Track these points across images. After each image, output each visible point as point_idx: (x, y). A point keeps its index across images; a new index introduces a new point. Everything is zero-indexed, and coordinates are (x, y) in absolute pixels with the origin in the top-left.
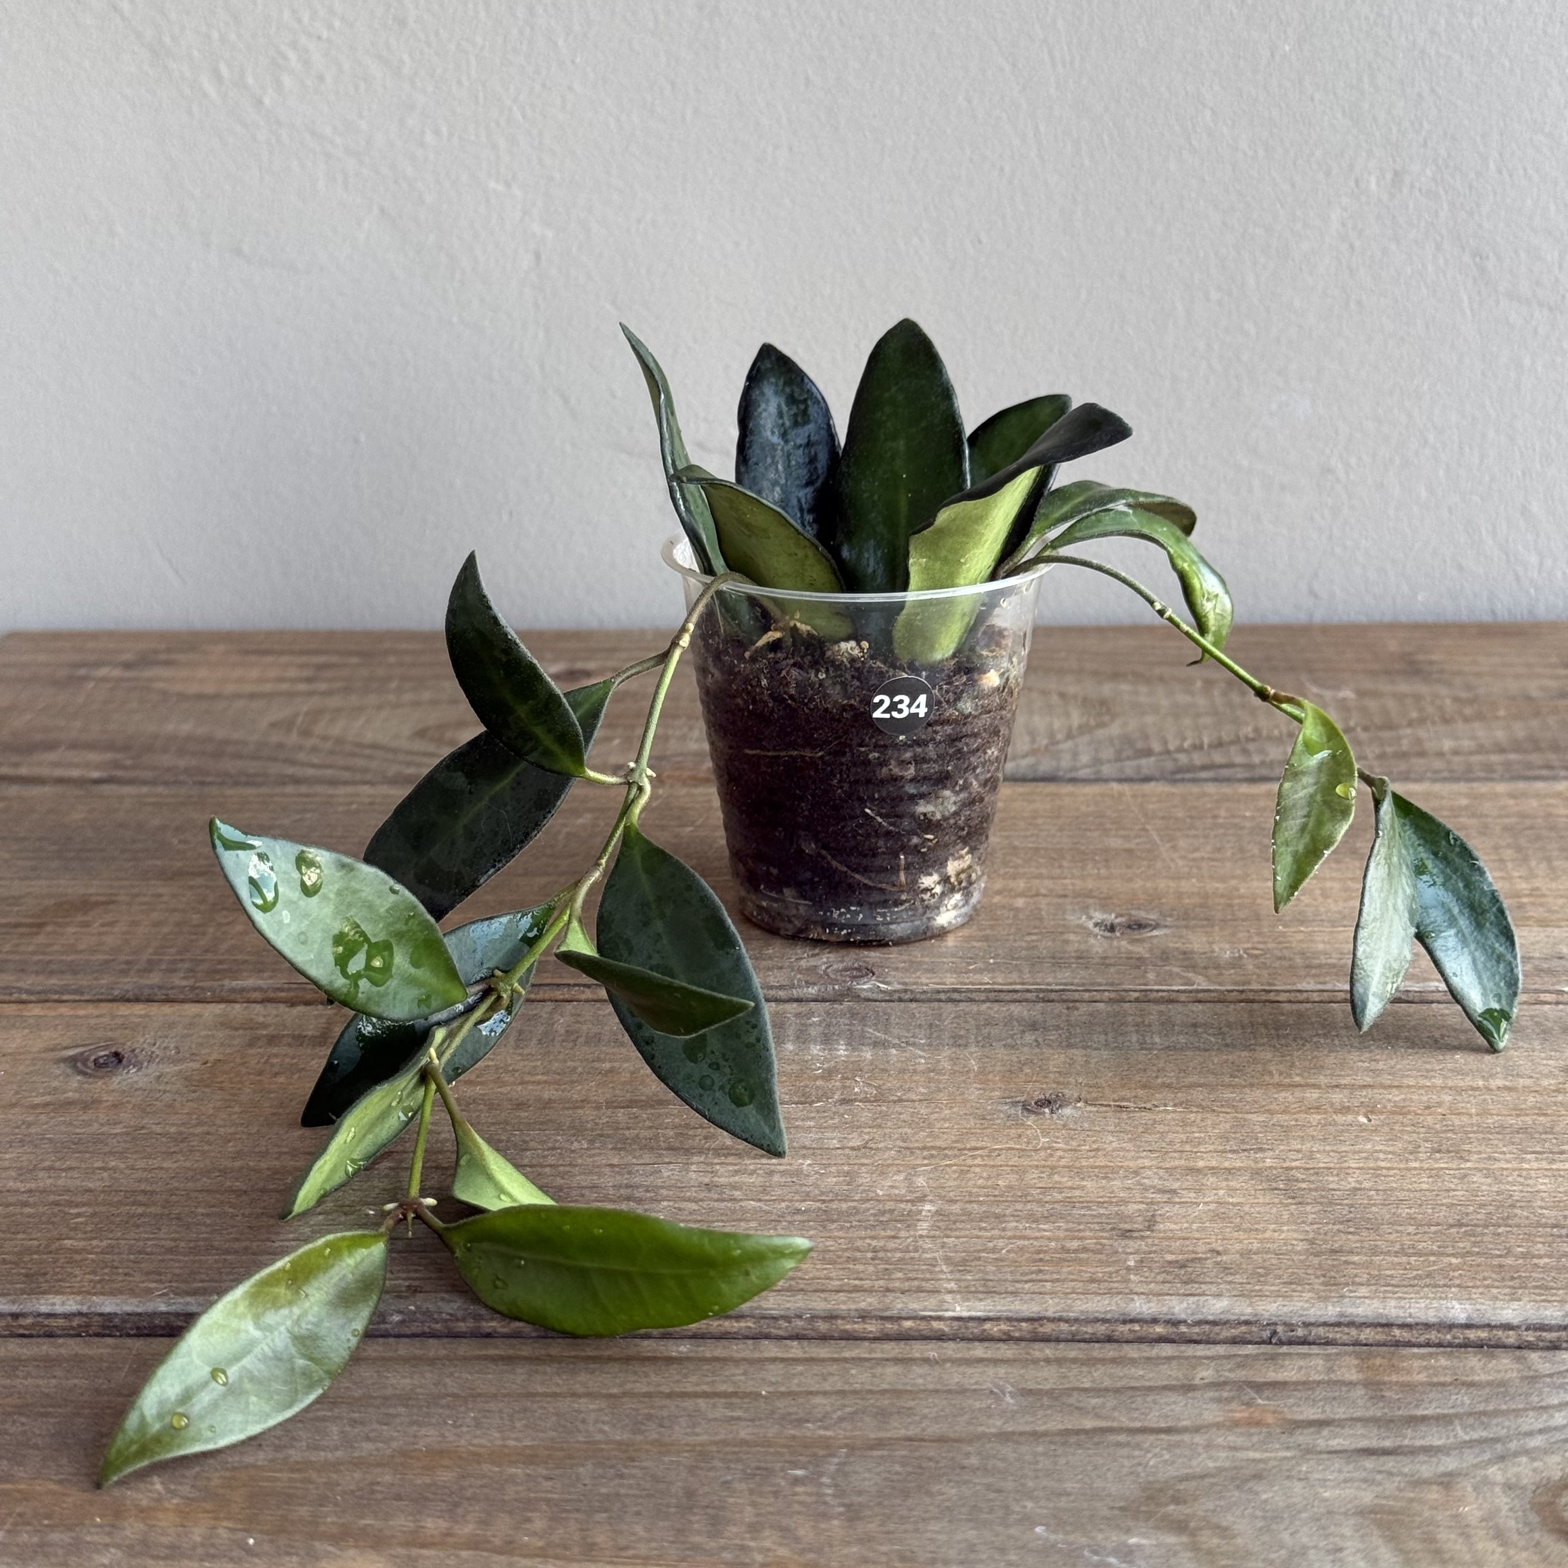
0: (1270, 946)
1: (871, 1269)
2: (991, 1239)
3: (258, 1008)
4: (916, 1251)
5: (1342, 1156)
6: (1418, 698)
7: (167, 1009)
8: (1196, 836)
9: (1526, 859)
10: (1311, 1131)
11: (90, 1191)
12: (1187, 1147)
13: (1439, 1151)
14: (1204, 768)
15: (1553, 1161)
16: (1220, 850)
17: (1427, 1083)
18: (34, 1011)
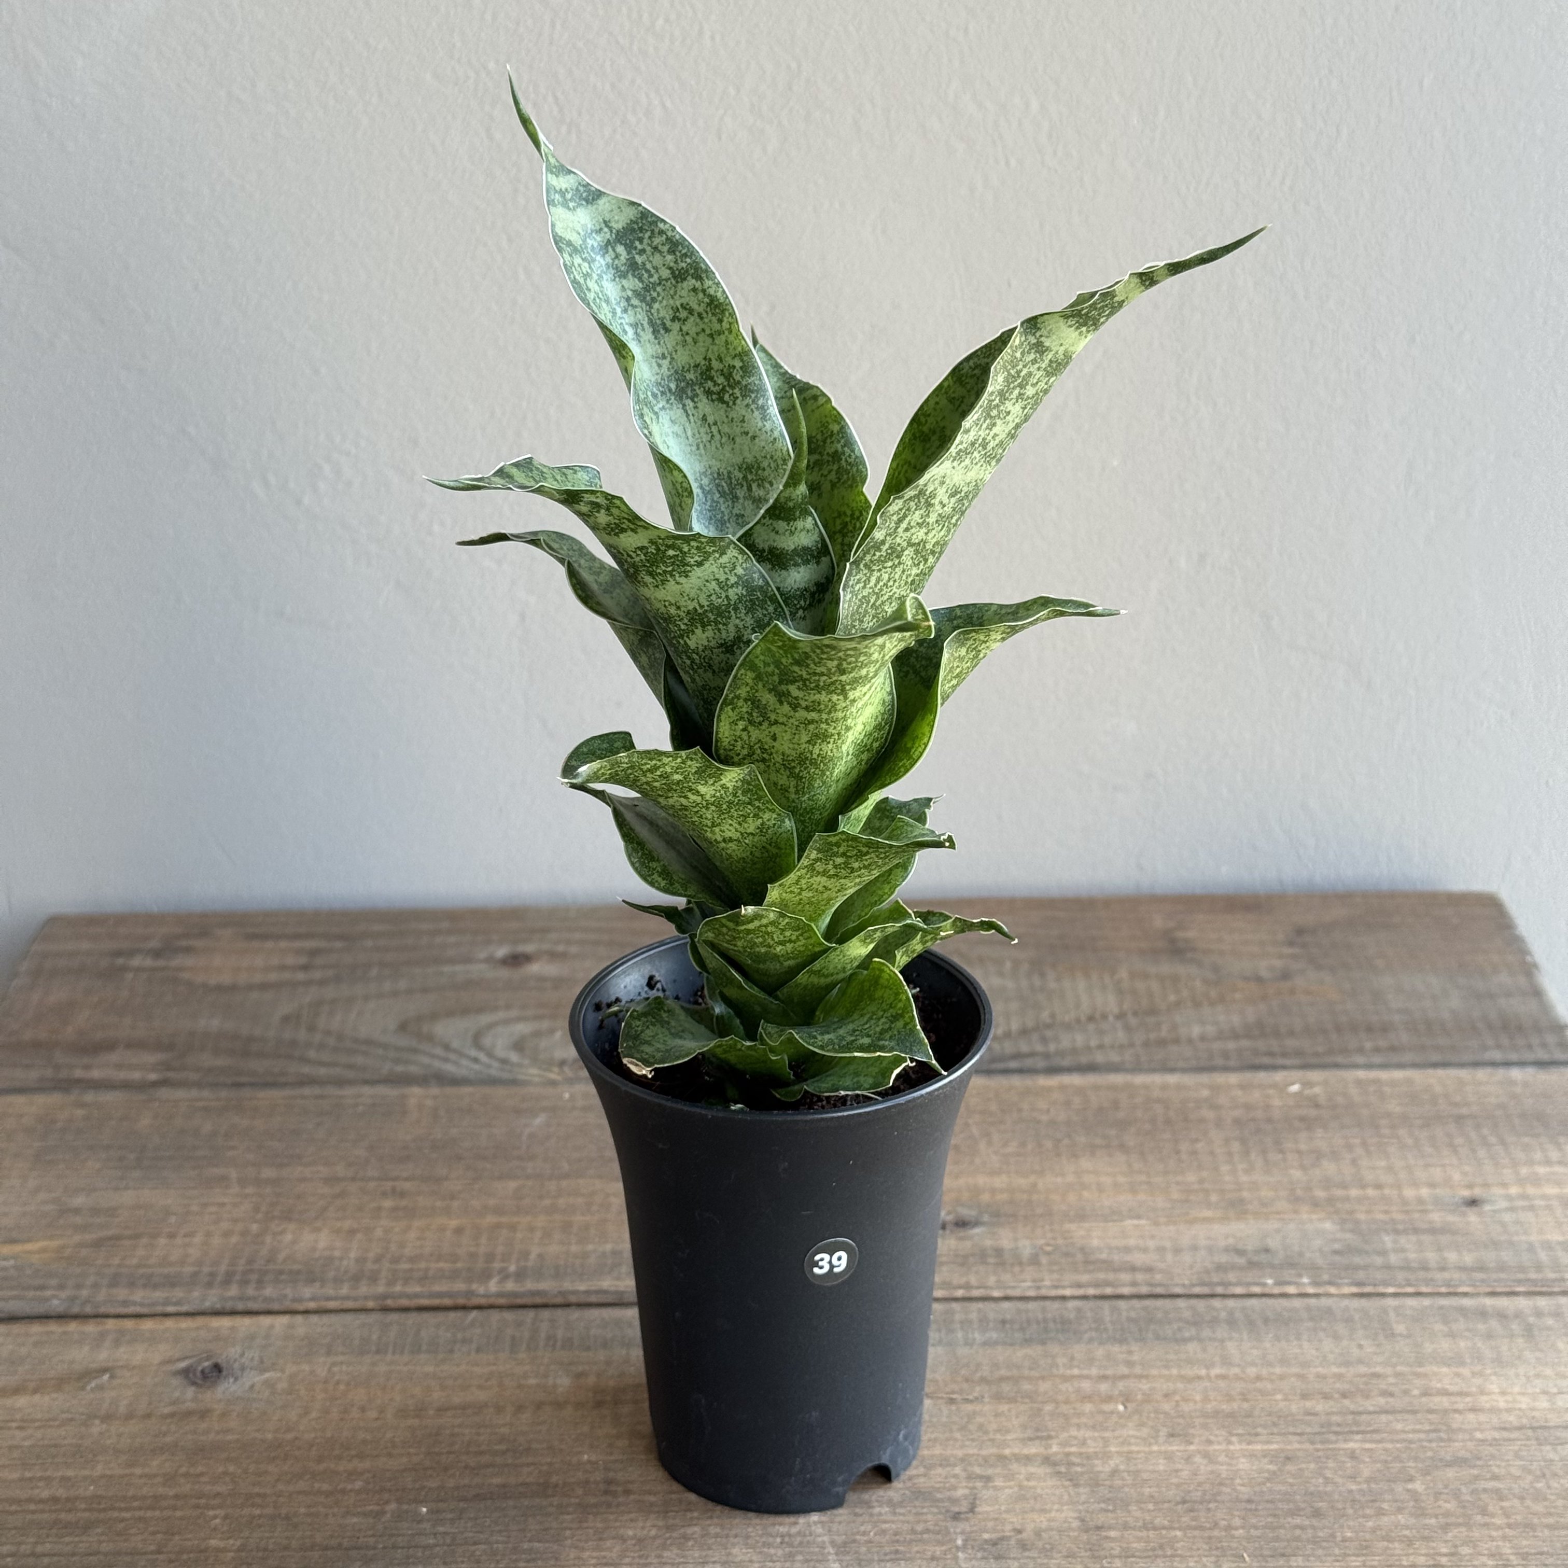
0: (1060, 1241)
1: (780, 1552)
2: (862, 1523)
3: (314, 1319)
4: (811, 1535)
5: (1106, 1441)
6: (1175, 979)
7: (247, 1321)
8: (1005, 1131)
9: (1247, 1153)
10: (1084, 1420)
11: (218, 1494)
12: (998, 1436)
13: (1172, 1435)
15: (1249, 1443)
16: (1023, 1144)
17: (1165, 1372)
18: (148, 1325)
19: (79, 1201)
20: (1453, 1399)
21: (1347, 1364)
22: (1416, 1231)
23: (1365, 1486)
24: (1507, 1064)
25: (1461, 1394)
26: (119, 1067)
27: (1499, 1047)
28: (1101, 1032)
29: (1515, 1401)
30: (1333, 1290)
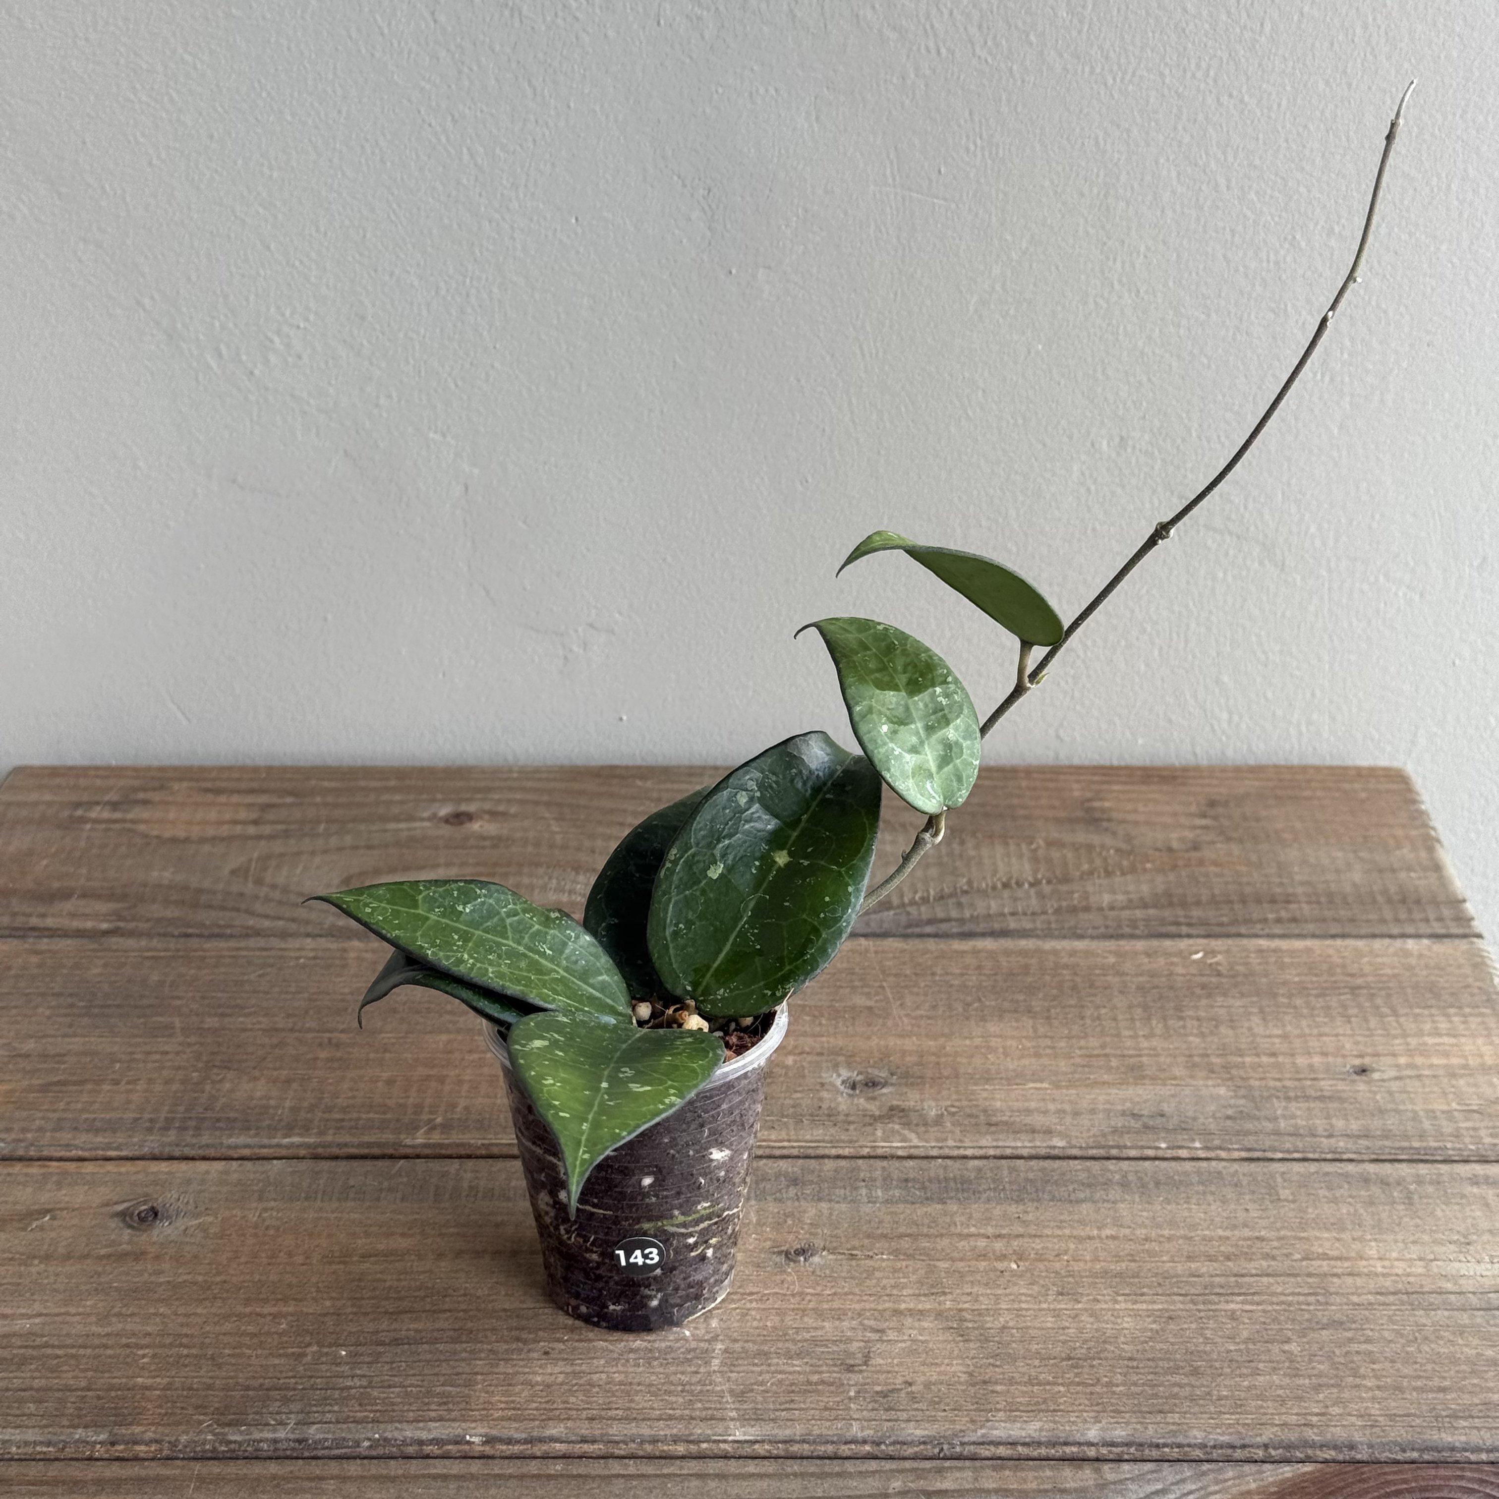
0: (965, 1103)
2: (760, 1374)
3: (249, 1165)
4: (711, 1384)
5: (997, 1297)
6: (1090, 848)
7: (184, 1166)
8: (918, 994)
9: (1149, 1019)
10: (978, 1277)
11: (149, 1334)
12: (895, 1292)
13: (1062, 1294)
14: (930, 922)
15: (1135, 1302)
16: (934, 1007)
17: (1059, 1232)
18: (89, 1168)
19: (30, 1045)
20: (1333, 1263)
21: (1235, 1227)
22: (1307, 1098)
23: (1242, 1347)
24: (1404, 936)
25: (1339, 1258)
26: (73, 915)
27: (1397, 920)
28: (1015, 900)
29: (1392, 1267)
30: (1223, 1154)
